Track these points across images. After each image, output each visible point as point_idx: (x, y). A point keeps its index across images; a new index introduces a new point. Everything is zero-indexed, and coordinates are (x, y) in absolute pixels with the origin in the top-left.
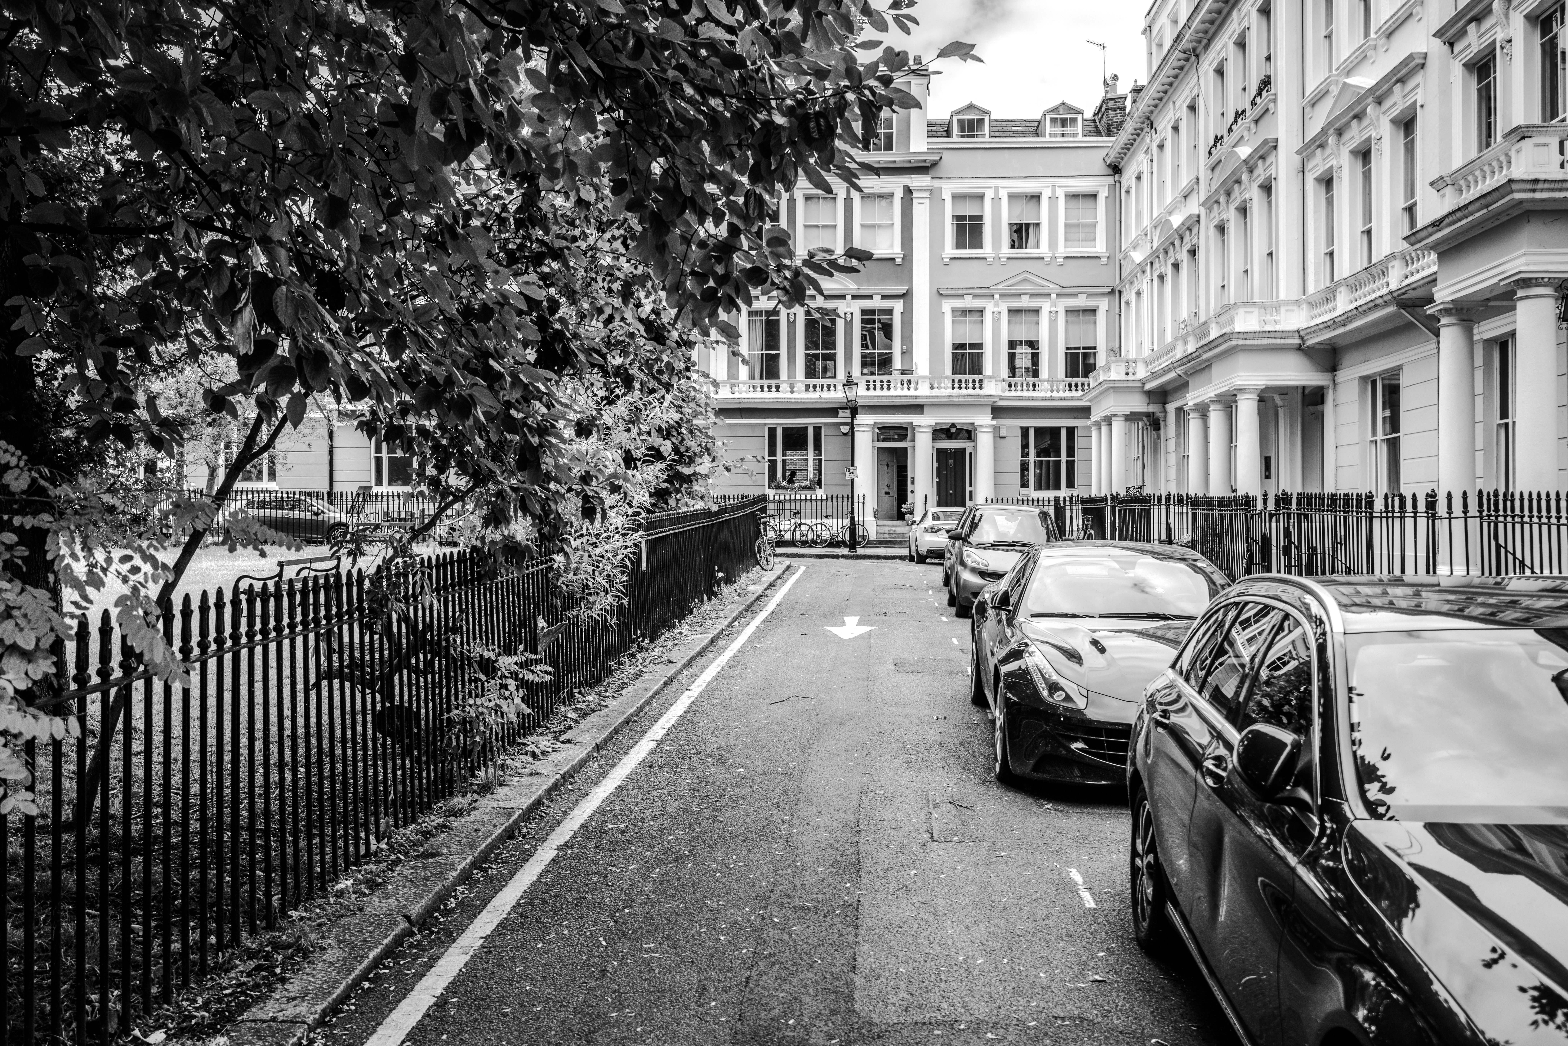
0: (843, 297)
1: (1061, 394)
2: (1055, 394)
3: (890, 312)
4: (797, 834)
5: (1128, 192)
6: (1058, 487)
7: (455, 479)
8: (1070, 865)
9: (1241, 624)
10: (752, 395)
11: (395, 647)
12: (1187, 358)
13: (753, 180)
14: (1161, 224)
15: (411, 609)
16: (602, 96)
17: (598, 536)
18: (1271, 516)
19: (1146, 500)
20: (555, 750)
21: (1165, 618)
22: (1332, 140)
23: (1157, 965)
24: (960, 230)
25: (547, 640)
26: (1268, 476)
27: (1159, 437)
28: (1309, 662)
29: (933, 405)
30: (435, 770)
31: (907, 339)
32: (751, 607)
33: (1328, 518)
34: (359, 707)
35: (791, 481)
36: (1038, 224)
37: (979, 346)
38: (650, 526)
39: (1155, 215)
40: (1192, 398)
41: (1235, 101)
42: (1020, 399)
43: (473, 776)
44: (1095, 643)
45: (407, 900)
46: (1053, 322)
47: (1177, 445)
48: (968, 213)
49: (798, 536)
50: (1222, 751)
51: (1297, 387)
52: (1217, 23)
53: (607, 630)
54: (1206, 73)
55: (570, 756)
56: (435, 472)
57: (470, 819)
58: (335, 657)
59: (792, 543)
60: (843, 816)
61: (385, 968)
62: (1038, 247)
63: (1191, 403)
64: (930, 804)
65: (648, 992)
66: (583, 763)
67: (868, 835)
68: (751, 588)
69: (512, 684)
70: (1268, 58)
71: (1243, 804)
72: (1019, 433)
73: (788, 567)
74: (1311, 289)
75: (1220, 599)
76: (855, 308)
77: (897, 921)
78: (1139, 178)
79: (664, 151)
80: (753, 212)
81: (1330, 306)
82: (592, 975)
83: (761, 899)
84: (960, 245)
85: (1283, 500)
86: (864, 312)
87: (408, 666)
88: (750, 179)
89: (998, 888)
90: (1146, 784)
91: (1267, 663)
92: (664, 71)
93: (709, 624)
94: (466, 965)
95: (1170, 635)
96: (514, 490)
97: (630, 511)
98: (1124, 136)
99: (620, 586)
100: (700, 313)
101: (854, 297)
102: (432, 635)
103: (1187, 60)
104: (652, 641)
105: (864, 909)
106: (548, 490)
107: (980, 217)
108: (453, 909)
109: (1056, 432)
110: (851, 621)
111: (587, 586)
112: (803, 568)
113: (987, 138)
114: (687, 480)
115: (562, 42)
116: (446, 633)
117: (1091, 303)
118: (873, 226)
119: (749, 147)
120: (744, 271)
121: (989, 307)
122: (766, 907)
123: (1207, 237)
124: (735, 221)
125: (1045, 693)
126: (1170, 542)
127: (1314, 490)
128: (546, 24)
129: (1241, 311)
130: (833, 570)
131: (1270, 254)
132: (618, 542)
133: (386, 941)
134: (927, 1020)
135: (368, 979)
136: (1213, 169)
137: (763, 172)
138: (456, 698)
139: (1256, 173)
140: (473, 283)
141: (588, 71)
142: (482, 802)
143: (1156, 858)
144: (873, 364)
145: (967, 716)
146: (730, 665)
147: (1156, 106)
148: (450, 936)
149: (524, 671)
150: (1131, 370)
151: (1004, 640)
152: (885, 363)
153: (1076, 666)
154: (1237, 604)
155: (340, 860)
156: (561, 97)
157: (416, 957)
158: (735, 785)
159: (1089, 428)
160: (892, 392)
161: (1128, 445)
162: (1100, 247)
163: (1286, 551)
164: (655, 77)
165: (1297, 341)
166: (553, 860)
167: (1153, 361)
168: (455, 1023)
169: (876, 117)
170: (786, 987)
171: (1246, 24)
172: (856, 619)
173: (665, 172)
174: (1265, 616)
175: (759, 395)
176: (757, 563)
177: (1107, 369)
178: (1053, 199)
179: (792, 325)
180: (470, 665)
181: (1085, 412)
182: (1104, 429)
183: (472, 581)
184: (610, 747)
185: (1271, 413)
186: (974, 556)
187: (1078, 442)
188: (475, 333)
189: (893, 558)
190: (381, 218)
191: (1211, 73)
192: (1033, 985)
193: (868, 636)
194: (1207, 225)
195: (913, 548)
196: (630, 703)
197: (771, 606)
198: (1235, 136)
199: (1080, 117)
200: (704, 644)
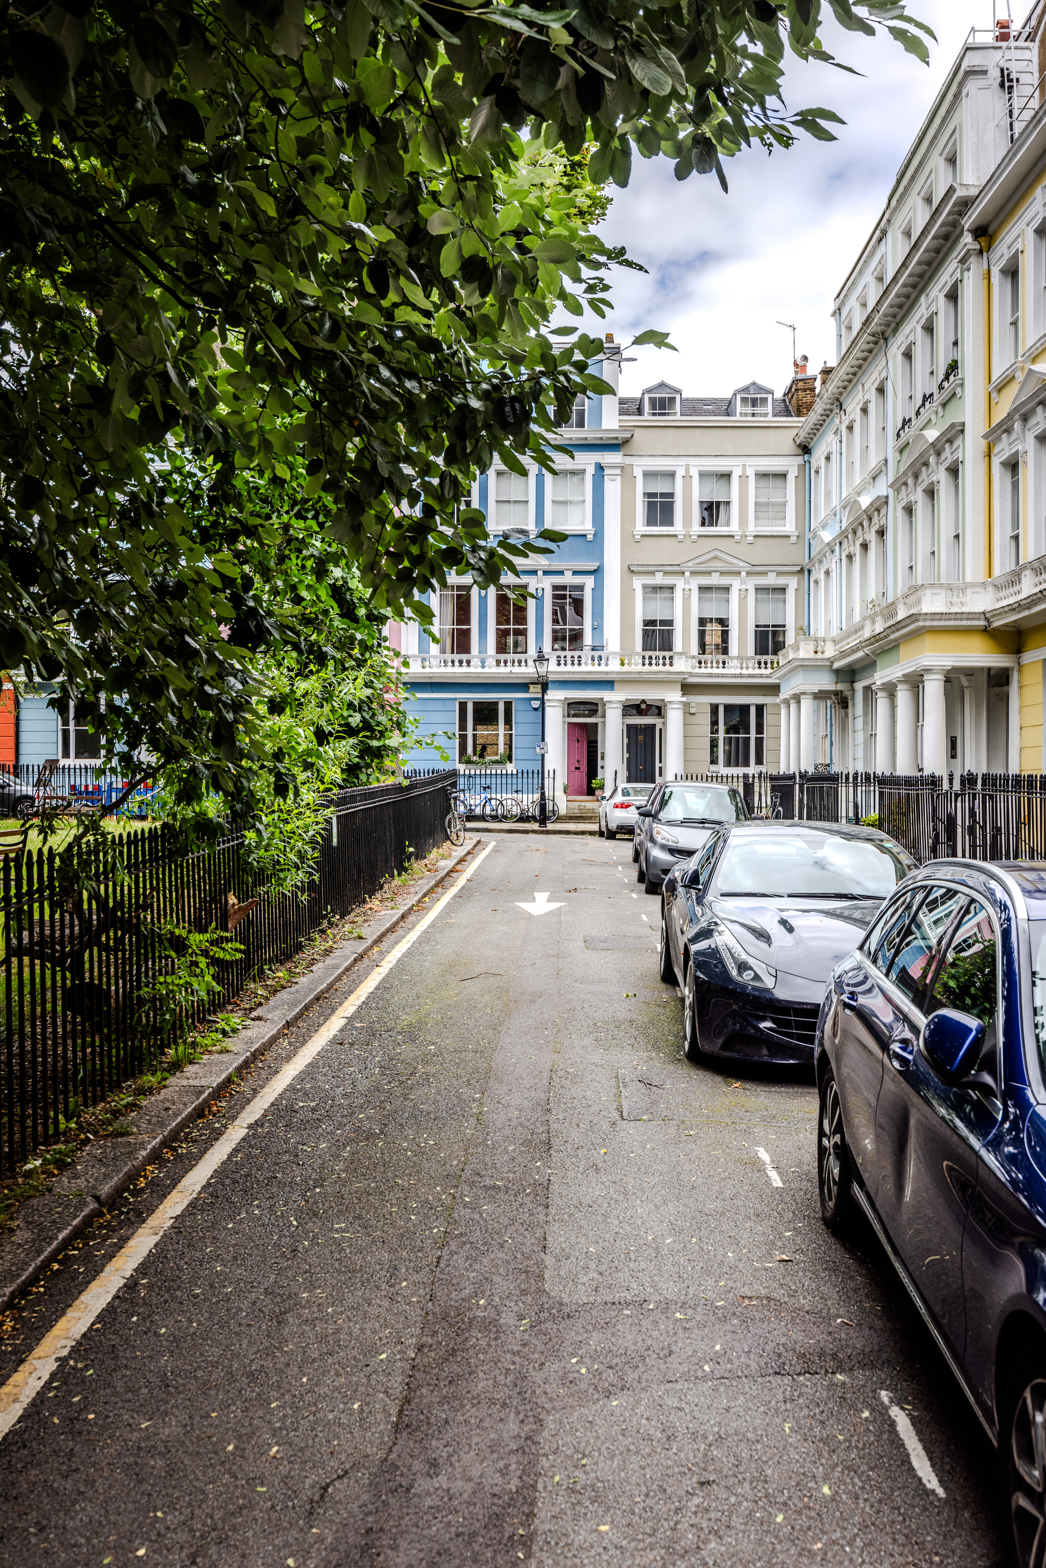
0: (534, 572)
1: (751, 671)
2: (744, 671)
3: (581, 588)
4: (488, 1112)
5: (817, 472)
6: (746, 764)
7: (145, 756)
8: (758, 1144)
9: (927, 905)
10: (443, 670)
11: (85, 924)
12: (875, 638)
13: (448, 461)
14: (850, 504)
15: (102, 887)
16: (297, 375)
17: (289, 812)
18: (957, 796)
19: (834, 779)
20: (245, 1028)
21: (853, 898)
22: (1017, 426)
23: (843, 1245)
24: (651, 507)
25: (237, 916)
26: (954, 756)
27: (847, 715)
28: (994, 945)
29: (624, 681)
30: (125, 1048)
31: (598, 614)
32: (441, 883)
33: (1012, 798)
34: (49, 983)
35: (482, 756)
36: (728, 503)
37: (670, 623)
38: (342, 802)
39: (844, 496)
40: (880, 677)
41: (924, 384)
42: (710, 675)
43: (163, 1053)
44: (783, 922)
45: (96, 1180)
46: (743, 600)
47: (865, 723)
48: (659, 490)
49: (488, 811)
50: (908, 1034)
51: (982, 668)
52: (906, 307)
53: (298, 906)
54: (894, 356)
55: (260, 1033)
56: (126, 749)
57: (161, 1097)
58: (25, 933)
59: (482, 818)
60: (534, 1094)
61: (74, 1249)
62: (728, 525)
63: (878, 683)
64: (619, 1082)
65: (339, 1272)
66: (273, 1040)
67: (557, 1113)
68: (442, 863)
69: (203, 962)
70: (956, 343)
71: (928, 1085)
72: (708, 709)
73: (479, 842)
74: (997, 571)
75: (907, 881)
76: (547, 583)
77: (587, 1200)
78: (828, 458)
79: (360, 431)
80: (448, 493)
81: (1015, 589)
82: (283, 1255)
83: (453, 1178)
84: (651, 521)
85: (969, 780)
86: (555, 588)
87: (99, 944)
88: (445, 460)
89: (687, 1167)
90: (833, 1065)
91: (953, 946)
92: (360, 353)
93: (399, 899)
94: (156, 1246)
95: (857, 915)
96: (207, 766)
97: (322, 788)
98: (813, 417)
99: (311, 863)
100: (395, 593)
101: (546, 573)
102: (123, 913)
103: (876, 343)
104: (342, 917)
105: (555, 1188)
106: (241, 767)
107: (671, 495)
108: (143, 1189)
109: (745, 709)
110: (541, 897)
111: (278, 862)
112: (493, 843)
113: (678, 417)
114: (378, 753)
115: (258, 323)
116: (136, 910)
117: (781, 581)
118: (565, 503)
119: (445, 429)
120: (439, 551)
121: (680, 584)
122: (456, 1187)
123: (895, 518)
124: (431, 502)
125: (734, 973)
126: (857, 821)
127: (999, 771)
128: (242, 306)
129: (928, 592)
130: (523, 846)
131: (957, 537)
132: (309, 817)
133: (75, 1222)
134: (616, 1300)
135: (57, 1261)
136: (901, 451)
137: (458, 455)
138: (147, 976)
139: (943, 457)
140: (167, 560)
141: (284, 352)
142: (172, 1081)
143: (843, 1138)
144: (564, 639)
145: (657, 994)
146: (420, 941)
147: (845, 388)
148: (139, 1217)
149: (215, 949)
150: (819, 649)
151: (693, 919)
152: (576, 638)
153: (765, 946)
154: (922, 887)
155: (29, 1140)
156: (257, 377)
157: (105, 1238)
158: (425, 1063)
159: (778, 706)
160: (583, 668)
161: (816, 723)
162: (789, 526)
163: (972, 831)
164: (351, 360)
165: (982, 623)
166: (244, 1139)
167: (842, 640)
168: (145, 1304)
169: (570, 402)
170: (477, 1267)
171: (934, 309)
172: (546, 895)
173: (360, 453)
174: (950, 899)
175: (450, 669)
176: (448, 838)
177: (796, 647)
178: (743, 478)
179: (483, 600)
180: (161, 942)
181: (774, 689)
182: (793, 707)
183: (163, 858)
184: (301, 1024)
185: (957, 693)
186: (665, 834)
187: (767, 719)
188: (169, 610)
189: (583, 833)
190: (75, 495)
191: (900, 357)
192: (721, 1264)
193: (558, 912)
194: (895, 506)
195: (603, 823)
196: (320, 980)
197: (461, 881)
198: (923, 419)
199: (770, 397)
200: (394, 919)
